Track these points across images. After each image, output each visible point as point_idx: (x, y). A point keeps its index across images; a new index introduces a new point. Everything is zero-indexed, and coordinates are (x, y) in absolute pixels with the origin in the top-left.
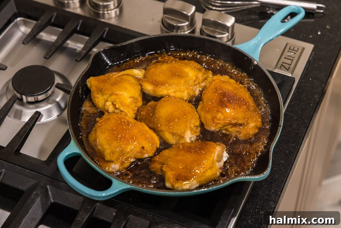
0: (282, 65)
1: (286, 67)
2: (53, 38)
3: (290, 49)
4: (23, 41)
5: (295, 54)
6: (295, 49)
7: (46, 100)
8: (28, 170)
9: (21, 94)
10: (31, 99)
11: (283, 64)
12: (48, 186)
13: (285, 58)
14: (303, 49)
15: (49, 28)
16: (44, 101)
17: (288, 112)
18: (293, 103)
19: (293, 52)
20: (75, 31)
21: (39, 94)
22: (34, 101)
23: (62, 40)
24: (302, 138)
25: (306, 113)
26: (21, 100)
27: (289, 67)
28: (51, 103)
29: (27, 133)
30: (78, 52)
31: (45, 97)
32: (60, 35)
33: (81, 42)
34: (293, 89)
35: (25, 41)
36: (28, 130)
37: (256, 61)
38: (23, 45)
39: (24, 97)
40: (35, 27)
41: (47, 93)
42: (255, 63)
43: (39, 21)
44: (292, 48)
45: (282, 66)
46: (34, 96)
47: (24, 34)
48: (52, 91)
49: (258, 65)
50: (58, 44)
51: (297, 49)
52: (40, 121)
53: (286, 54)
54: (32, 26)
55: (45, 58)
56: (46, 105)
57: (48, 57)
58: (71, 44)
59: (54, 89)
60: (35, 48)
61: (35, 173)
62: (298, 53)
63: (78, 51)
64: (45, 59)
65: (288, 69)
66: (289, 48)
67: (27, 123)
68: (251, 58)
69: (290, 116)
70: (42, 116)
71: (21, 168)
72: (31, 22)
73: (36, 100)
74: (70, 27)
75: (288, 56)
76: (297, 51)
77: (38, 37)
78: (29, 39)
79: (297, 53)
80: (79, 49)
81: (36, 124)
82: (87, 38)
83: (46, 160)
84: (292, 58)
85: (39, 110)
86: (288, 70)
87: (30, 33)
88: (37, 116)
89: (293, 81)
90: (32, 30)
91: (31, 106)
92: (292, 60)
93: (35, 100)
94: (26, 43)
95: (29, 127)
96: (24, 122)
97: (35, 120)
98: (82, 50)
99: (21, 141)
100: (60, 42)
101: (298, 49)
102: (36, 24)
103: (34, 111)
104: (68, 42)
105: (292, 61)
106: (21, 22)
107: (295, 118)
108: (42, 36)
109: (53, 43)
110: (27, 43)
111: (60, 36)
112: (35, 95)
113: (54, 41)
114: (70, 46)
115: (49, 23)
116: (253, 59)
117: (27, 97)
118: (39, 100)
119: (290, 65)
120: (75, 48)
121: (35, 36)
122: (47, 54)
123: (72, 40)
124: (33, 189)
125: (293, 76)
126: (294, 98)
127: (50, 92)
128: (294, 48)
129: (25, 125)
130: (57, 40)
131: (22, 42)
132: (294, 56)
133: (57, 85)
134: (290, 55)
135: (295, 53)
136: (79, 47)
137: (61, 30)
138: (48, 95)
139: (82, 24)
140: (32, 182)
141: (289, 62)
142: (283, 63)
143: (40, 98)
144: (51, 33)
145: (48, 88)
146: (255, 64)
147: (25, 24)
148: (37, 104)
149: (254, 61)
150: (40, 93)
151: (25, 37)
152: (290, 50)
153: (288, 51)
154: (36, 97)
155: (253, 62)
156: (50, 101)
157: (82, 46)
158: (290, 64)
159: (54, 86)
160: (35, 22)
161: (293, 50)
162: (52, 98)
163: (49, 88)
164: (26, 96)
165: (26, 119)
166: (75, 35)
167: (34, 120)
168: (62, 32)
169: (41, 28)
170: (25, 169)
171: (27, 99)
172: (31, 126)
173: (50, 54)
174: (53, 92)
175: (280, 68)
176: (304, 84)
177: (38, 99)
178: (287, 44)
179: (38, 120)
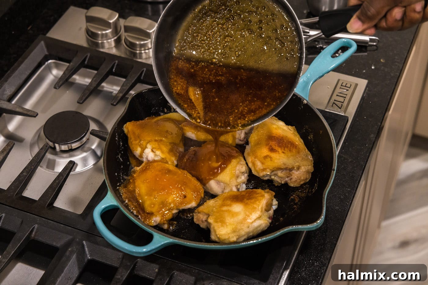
0: (334, 103)
1: (338, 105)
2: (87, 81)
3: (342, 85)
4: (55, 85)
5: (348, 91)
6: (347, 86)
7: (80, 148)
8: (62, 225)
9: (54, 143)
10: (64, 147)
11: (335, 102)
12: (84, 242)
13: (337, 95)
14: (357, 85)
15: (82, 70)
16: (78, 149)
17: (341, 153)
18: (347, 144)
19: (345, 89)
20: (110, 73)
21: (73, 141)
22: (67, 149)
23: (96, 83)
24: (357, 182)
25: (361, 154)
26: (54, 148)
27: (342, 105)
28: (86, 151)
29: (61, 185)
30: (114, 95)
31: (80, 145)
32: (94, 78)
33: (117, 85)
34: (347, 128)
35: (57, 85)
36: (62, 181)
37: (306, 100)
38: (55, 90)
39: (57, 145)
40: (67, 69)
41: (82, 141)
42: (305, 102)
43: (71, 64)
44: (344, 84)
45: (334, 104)
46: (67, 145)
47: (55, 77)
49: (308, 104)
50: (92, 88)
51: (350, 85)
52: (74, 171)
53: (338, 90)
54: (65, 68)
55: (78, 102)
56: (81, 154)
57: (82, 101)
58: (106, 87)
59: (89, 136)
60: (68, 92)
61: (70, 228)
62: (351, 90)
63: (114, 93)
64: (78, 104)
65: (340, 107)
66: (341, 85)
67: (61, 174)
68: (300, 97)
69: (345, 158)
70: (77, 165)
71: (55, 223)
72: (64, 65)
73: (70, 148)
74: (105, 69)
75: (340, 93)
76: (350, 88)
77: (70, 80)
78: (61, 83)
79: (350, 90)
80: (115, 92)
81: (70, 174)
82: (124, 80)
83: (81, 213)
84: (345, 96)
85: (73, 159)
86: (340, 108)
87: (62, 76)
88: (72, 165)
89: (346, 120)
90: (64, 73)
91: (65, 155)
92: (345, 97)
93: (68, 148)
94: (57, 88)
95: (63, 178)
96: (57, 172)
97: (69, 170)
98: (118, 93)
99: (54, 193)
100: (94, 85)
101: (351, 85)
102: (68, 66)
103: (68, 160)
104: (104, 84)
105: (344, 98)
106: (53, 65)
107: (350, 160)
108: (75, 79)
109: (88, 86)
110: (59, 87)
111: (94, 79)
112: (68, 143)
113: (88, 84)
114: (105, 89)
115: (82, 65)
116: (302, 98)
117: (60, 145)
118: (73, 148)
119: (343, 103)
120: (112, 91)
121: (67, 80)
122: (80, 98)
123: (107, 83)
124: (68, 244)
125: (346, 115)
127: (84, 139)
128: (346, 84)
129: (58, 175)
130: (91, 83)
131: (53, 86)
132: (346, 94)
133: (92, 131)
134: (342, 92)
135: (347, 90)
136: (115, 90)
137: (96, 72)
138: (83, 143)
139: (117, 65)
140: (66, 238)
141: (341, 99)
142: (335, 100)
143: (74, 146)
144: (85, 76)
145: (83, 136)
146: (305, 104)
147: (57, 66)
148: (71, 153)
149: (303, 100)
150: (74, 141)
151: (57, 80)
152: (342, 87)
153: (340, 88)
154: (69, 145)
155: (302, 102)
156: (85, 149)
157: (118, 88)
158: (343, 101)
159: (88, 133)
160: (68, 64)
161: (345, 86)
162: (87, 146)
163: (84, 135)
164: (59, 144)
165: (59, 169)
166: (111, 77)
167: (68, 171)
168: (96, 74)
169: (75, 71)
170: (58, 224)
171: (60, 148)
172: (65, 177)
173: (84, 98)
174: (88, 139)
175: (332, 106)
176: (358, 123)
177: (72, 147)
178: (339, 80)
179: (72, 170)
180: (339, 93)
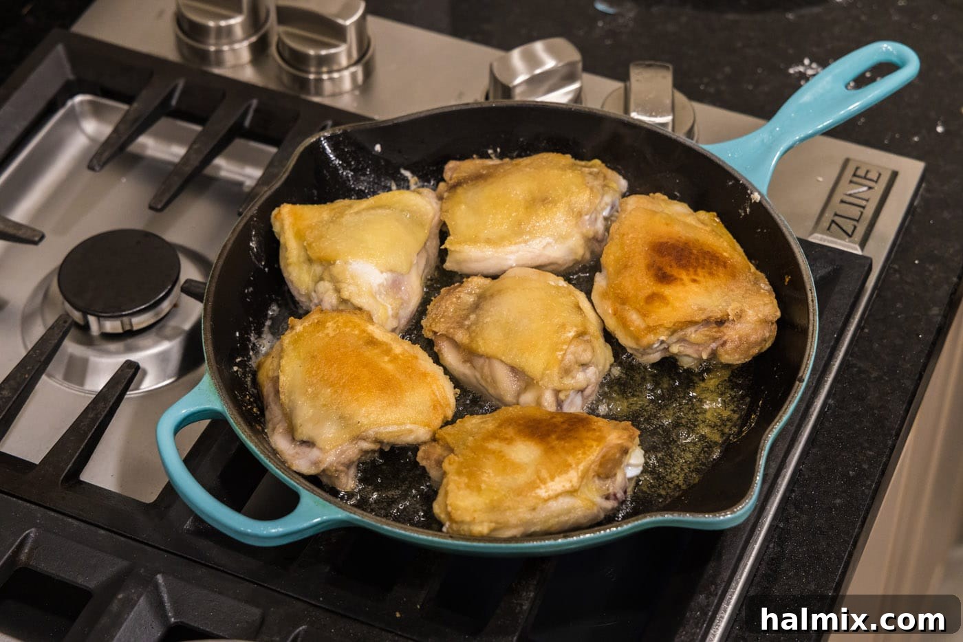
0: (833, 221)
1: (845, 228)
2: (176, 152)
3: (855, 175)
4: (91, 161)
5: (871, 191)
6: (869, 176)
7: (154, 330)
8: (102, 532)
9: (85, 314)
10: (111, 326)
11: (837, 219)
12: (160, 578)
13: (842, 202)
14: (895, 175)
15: (164, 123)
16: (148, 332)
17: (851, 356)
18: (866, 330)
19: (865, 186)
20: (238, 131)
21: (135, 310)
22: (120, 330)
23: (201, 157)
24: (894, 432)
25: (904, 359)
26: (85, 328)
27: (855, 227)
28: (168, 338)
29: (100, 423)
30: (247, 190)
31: (152, 321)
32: (194, 142)
33: (254, 163)
34: (867, 291)
35: (95, 162)
36: (104, 414)
38: (90, 173)
39: (92, 320)
40: (123, 121)
41: (158, 309)
43: (135, 105)
44: (861, 172)
45: (833, 225)
46: (121, 319)
47: (92, 139)
48: (174, 302)
50: (188, 170)
51: (877, 175)
52: (137, 389)
53: (846, 189)
54: (117, 118)
55: (151, 208)
56: (155, 344)
57: (162, 204)
58: (226, 167)
59: (179, 297)
60: (124, 180)
61: (122, 539)
62: (879, 188)
63: (248, 187)
64: (151, 213)
65: (850, 233)
66: (852, 173)
67: (101, 396)
69: (860, 368)
70: (145, 373)
71: (83, 525)
72: (113, 108)
73: (128, 328)
74: (223, 120)
75: (850, 195)
76: (876, 182)
77: (132, 148)
78: (106, 154)
79: (876, 188)
80: (249, 183)
81: (126, 396)
82: (273, 150)
83: (152, 501)
84: (864, 203)
85: (135, 357)
86: (850, 236)
87: (109, 138)
88: (130, 374)
89: (866, 268)
90: (116, 131)
91: (113, 346)
92: (864, 207)
93: (123, 328)
94: (97, 168)
95: (106, 407)
96: (90, 392)
97: (123, 385)
98: (257, 185)
99: (82, 447)
100: (195, 161)
101: (880, 175)
102: (128, 111)
103: (121, 360)
104: (219, 161)
105: (862, 209)
106: (87, 108)
107: (874, 375)
108: (144, 146)
109: (176, 165)
110: (102, 166)
111: (196, 146)
112: (124, 313)
113: (177, 160)
114: (223, 174)
115: (165, 110)
117: (101, 319)
118: (135, 328)
119: (858, 221)
120: (240, 178)
121: (123, 147)
122: (157, 197)
123: (231, 158)
124: (116, 584)
125: (867, 253)
126: (869, 316)
127: (166, 306)
128: (868, 172)
129: (95, 398)
130: (185, 158)
131: (86, 163)
132: (867, 198)
133: (187, 285)
134: (855, 193)
135: (870, 188)
136: (249, 177)
137: (198, 128)
138: (162, 315)
139: (256, 111)
140: (113, 566)
141: (855, 212)
142: (836, 215)
143: (139, 322)
144: (170, 138)
145: (161, 295)
147: (97, 111)
148: (130, 341)
150: (138, 309)
151: (95, 148)
152: (855, 179)
153: (851, 182)
154: (126, 319)
156: (168, 331)
157: (257, 173)
158: (857, 218)
159: (177, 289)
160: (125, 107)
161: (865, 178)
162: (173, 323)
163: (164, 293)
164: (99, 317)
165: (98, 382)
166: (239, 143)
167: (121, 388)
168: (201, 134)
169: (142, 125)
170: (93, 528)
171: (100, 326)
172: (111, 403)
173: (167, 196)
174: (175, 306)
175: (829, 229)
176: (898, 276)
177: (131, 324)
178: (847, 161)
179: (131, 387)
180: (847, 195)
